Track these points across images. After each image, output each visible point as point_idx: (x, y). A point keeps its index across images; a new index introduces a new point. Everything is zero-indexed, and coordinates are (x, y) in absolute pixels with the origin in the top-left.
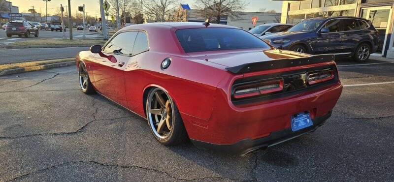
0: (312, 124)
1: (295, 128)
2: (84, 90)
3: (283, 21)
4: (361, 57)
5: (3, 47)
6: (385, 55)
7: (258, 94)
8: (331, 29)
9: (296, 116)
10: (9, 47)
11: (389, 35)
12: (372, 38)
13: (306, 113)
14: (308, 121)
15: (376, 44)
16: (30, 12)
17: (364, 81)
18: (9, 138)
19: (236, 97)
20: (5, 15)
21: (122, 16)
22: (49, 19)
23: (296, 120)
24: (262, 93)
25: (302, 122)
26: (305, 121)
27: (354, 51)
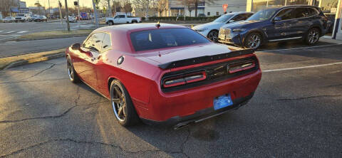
0: (232, 103)
1: (216, 107)
2: (72, 79)
3: (248, 10)
4: (311, 40)
5: (13, 40)
6: (334, 38)
7: (184, 83)
8: (284, 18)
9: (217, 98)
10: (18, 40)
11: (338, 20)
12: (322, 23)
13: (227, 95)
14: (229, 101)
15: (325, 28)
16: (36, 6)
17: (305, 64)
18: (12, 122)
19: (165, 86)
20: (15, 9)
21: (113, 6)
22: (52, 11)
23: (218, 101)
24: (188, 82)
25: (224, 102)
26: (226, 101)
27: (305, 35)
